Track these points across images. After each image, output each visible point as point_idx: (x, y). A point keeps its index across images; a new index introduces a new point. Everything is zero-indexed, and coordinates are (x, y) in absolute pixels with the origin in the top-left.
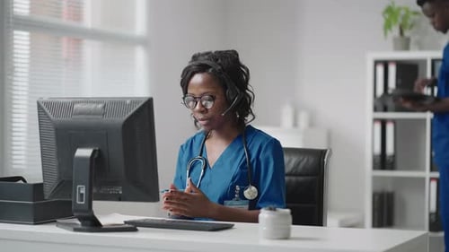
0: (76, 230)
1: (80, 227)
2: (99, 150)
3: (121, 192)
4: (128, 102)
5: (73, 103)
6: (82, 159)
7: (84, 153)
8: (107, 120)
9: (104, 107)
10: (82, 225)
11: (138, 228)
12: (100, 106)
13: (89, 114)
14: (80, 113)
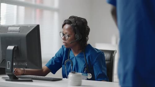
0: (7, 80)
1: (9, 79)
2: (17, 47)
3: (26, 65)
4: (29, 26)
5: (8, 27)
6: (10, 50)
7: (11, 48)
8: (20, 34)
9: (20, 28)
10: (10, 78)
11: (33, 80)
12: (18, 28)
13: (14, 31)
14: (11, 31)
